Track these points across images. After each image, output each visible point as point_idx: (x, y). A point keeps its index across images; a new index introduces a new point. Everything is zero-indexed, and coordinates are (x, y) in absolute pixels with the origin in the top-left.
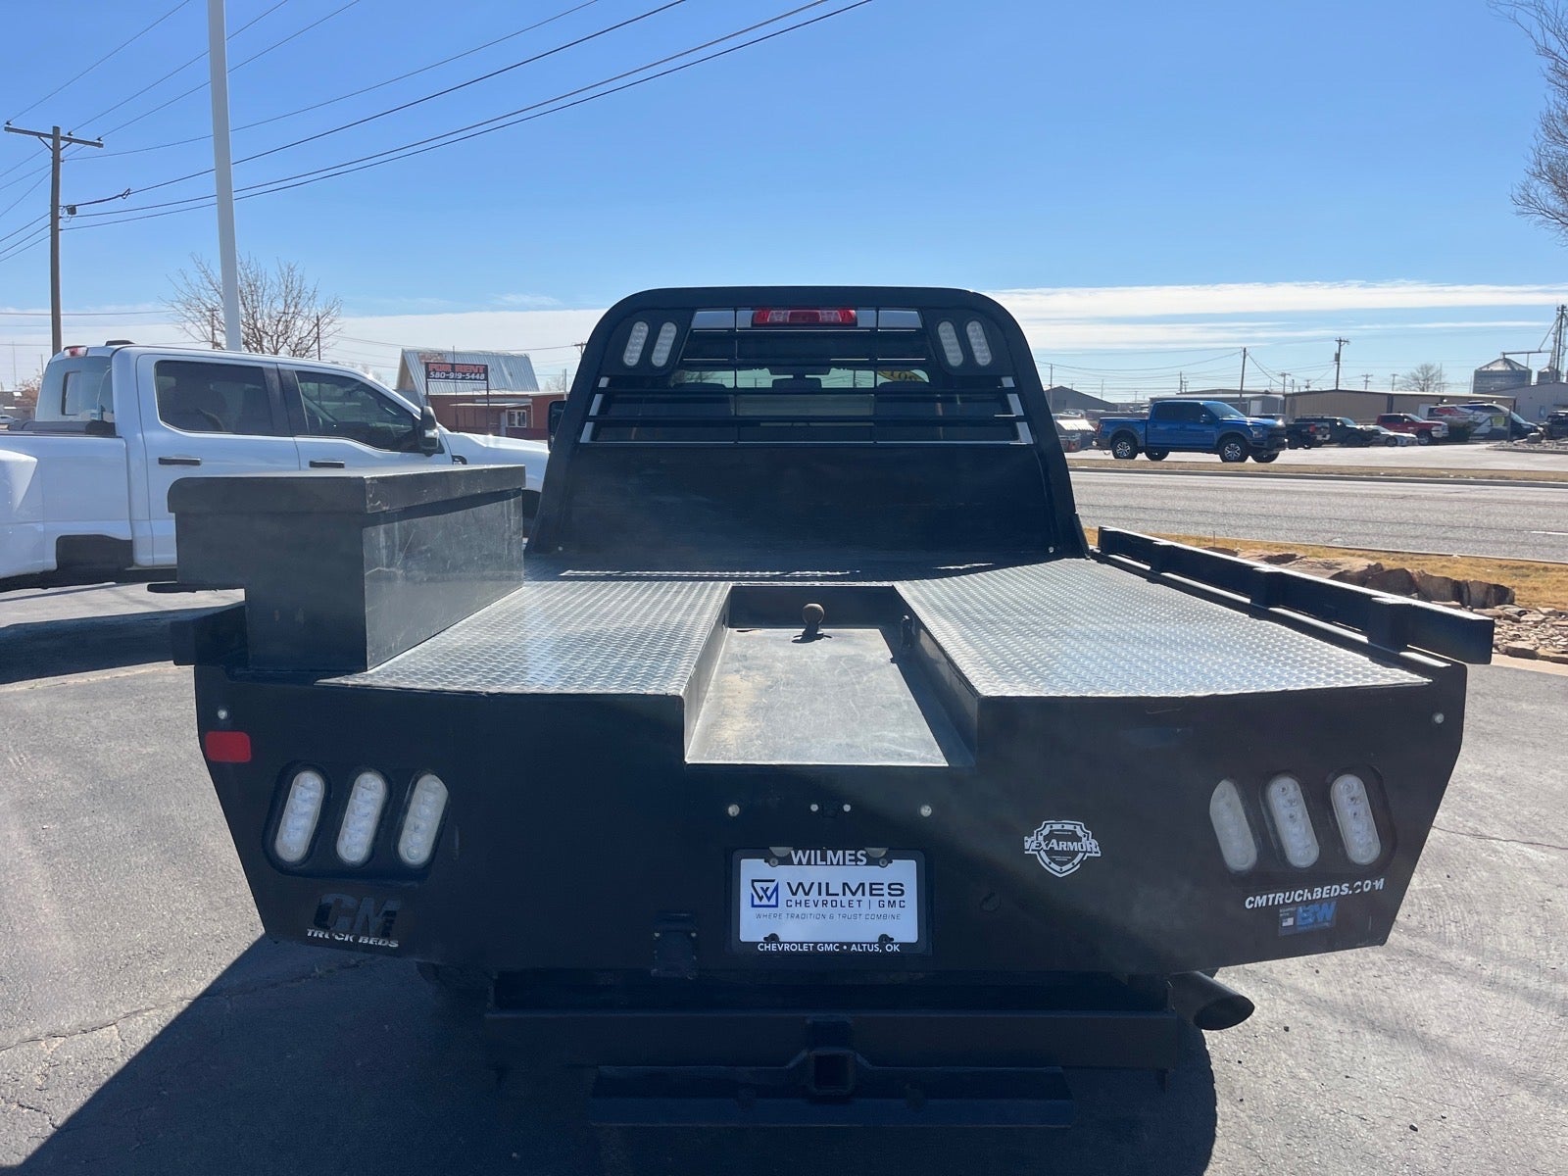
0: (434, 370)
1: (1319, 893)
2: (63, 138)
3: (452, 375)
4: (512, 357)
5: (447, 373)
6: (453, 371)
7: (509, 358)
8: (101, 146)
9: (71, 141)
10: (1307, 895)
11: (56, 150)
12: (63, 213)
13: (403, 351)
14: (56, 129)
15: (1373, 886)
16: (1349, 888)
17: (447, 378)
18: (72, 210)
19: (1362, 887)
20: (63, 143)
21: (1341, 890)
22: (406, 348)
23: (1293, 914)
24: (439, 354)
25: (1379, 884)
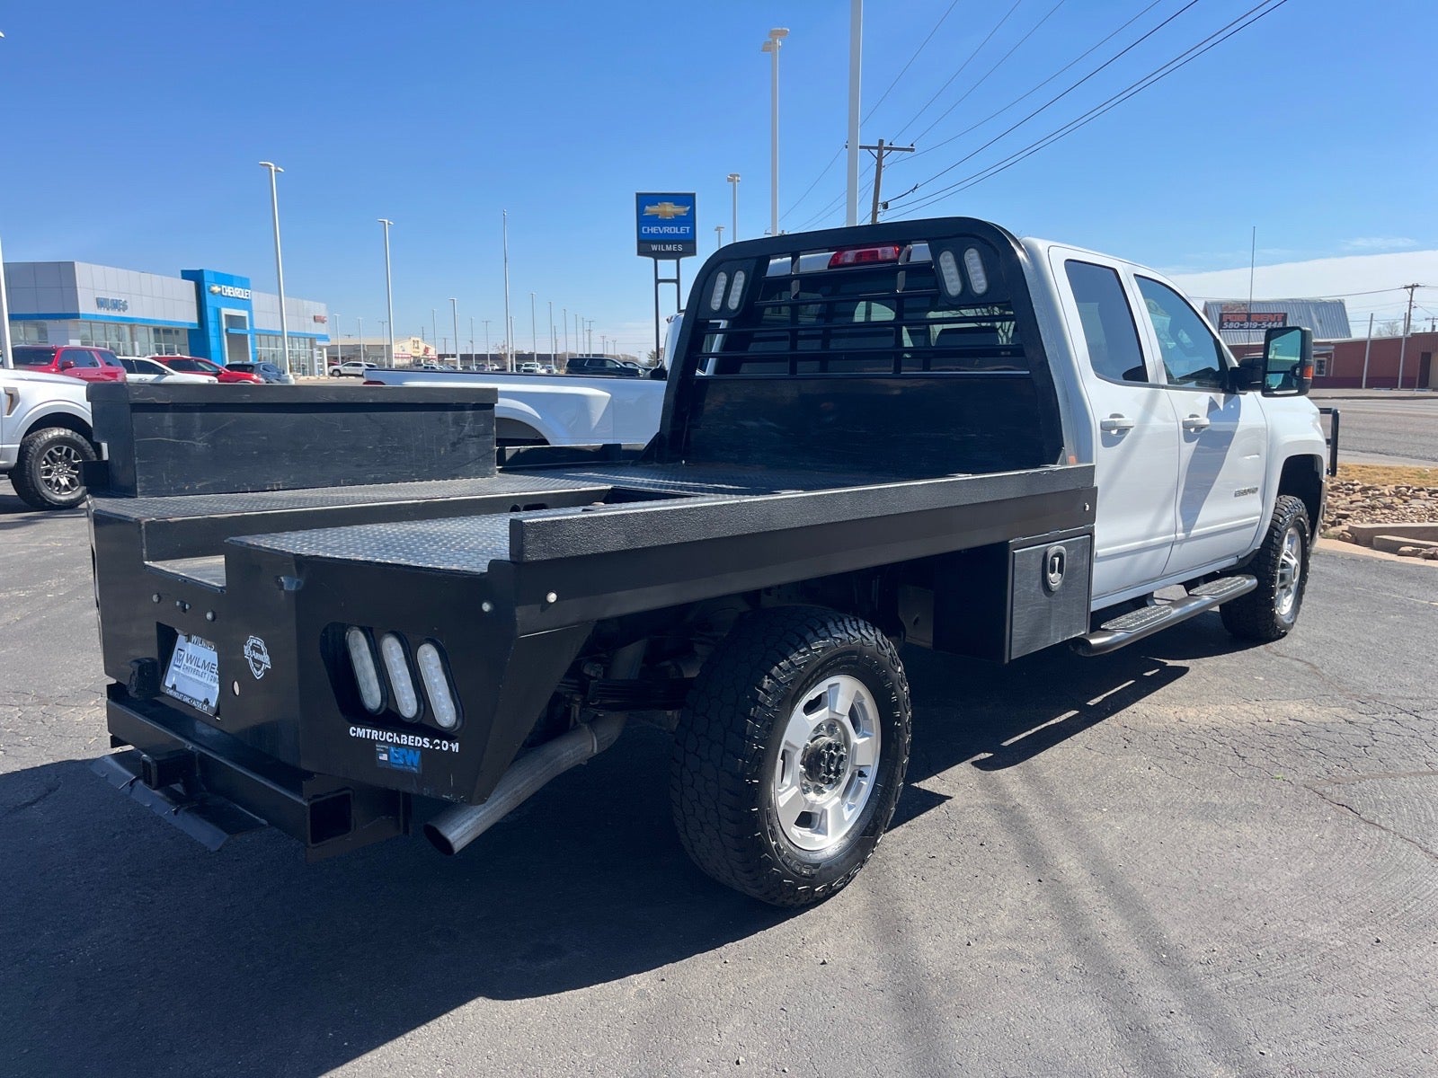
0: (1228, 321)
1: (405, 739)
2: (886, 149)
3: (1246, 325)
4: (1325, 304)
5: (1241, 323)
6: (1249, 320)
7: (1320, 305)
8: (912, 150)
9: (891, 149)
10: (396, 739)
11: (880, 159)
12: (880, 209)
13: (1206, 303)
14: (881, 142)
15: (450, 748)
16: (431, 743)
17: (1241, 328)
18: (886, 206)
19: (440, 745)
20: (885, 152)
21: (423, 743)
22: (1209, 301)
23: (386, 751)
24: (1243, 304)
25: (455, 747)
